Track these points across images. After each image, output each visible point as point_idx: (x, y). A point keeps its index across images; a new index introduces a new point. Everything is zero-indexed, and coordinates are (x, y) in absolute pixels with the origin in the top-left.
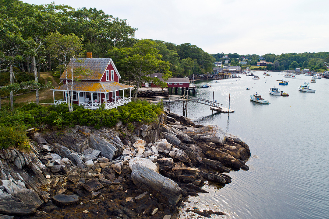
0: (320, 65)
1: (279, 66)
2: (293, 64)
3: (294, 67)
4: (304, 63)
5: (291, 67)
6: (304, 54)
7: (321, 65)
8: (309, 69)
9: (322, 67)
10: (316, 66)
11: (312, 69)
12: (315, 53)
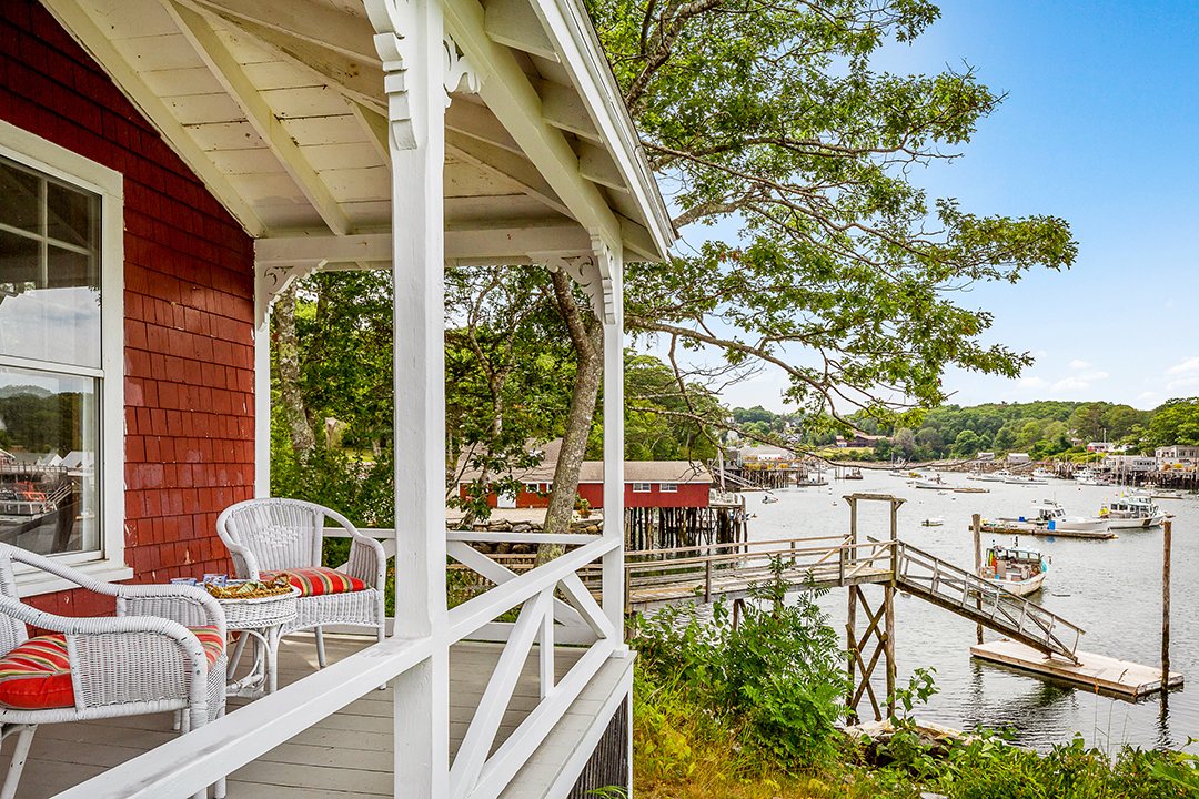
0: (1062, 440)
1: (917, 448)
2: (963, 441)
3: (969, 450)
4: (999, 435)
5: (957, 450)
6: (985, 408)
7: (1067, 440)
8: (1027, 455)
9: (1071, 447)
10: (1049, 446)
11: (1037, 455)
12: (1019, 405)
